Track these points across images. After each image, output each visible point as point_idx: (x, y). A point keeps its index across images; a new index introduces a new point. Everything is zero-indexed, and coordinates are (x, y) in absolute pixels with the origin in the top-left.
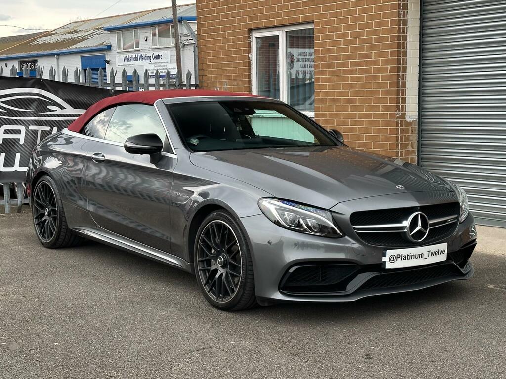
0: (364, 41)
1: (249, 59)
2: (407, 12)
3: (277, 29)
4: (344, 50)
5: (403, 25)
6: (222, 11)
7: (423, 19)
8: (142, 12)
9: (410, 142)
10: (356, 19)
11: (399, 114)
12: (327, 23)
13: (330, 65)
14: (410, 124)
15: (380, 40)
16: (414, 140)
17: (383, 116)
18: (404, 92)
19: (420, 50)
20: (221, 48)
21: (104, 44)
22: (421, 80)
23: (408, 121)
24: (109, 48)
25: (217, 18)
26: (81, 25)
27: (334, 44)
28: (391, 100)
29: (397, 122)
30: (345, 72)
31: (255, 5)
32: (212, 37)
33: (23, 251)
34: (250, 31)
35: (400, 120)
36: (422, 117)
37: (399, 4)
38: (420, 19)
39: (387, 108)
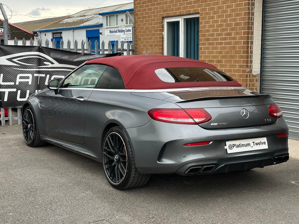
0: (228, 25)
1: (162, 35)
2: (254, 8)
3: (179, 17)
4: (216, 30)
5: (251, 16)
6: (148, 6)
7: (265, 12)
8: (121, 5)
9: (255, 87)
10: (224, 12)
11: (248, 70)
12: (207, 14)
13: (208, 40)
14: (255, 76)
15: (237, 24)
16: (257, 86)
17: (238, 71)
18: (251, 57)
19: (262, 31)
20: (147, 28)
21: (99, 23)
22: (263, 49)
23: (254, 74)
24: (101, 25)
25: (145, 10)
26: (87, 12)
27: (211, 26)
28: (243, 62)
29: (247, 75)
30: (217, 44)
31: (166, 3)
32: (142, 21)
33: (18, 150)
34: (163, 18)
35: (248, 74)
36: (263, 72)
37: (249, 3)
38: (263, 12)
39: (241, 66)
